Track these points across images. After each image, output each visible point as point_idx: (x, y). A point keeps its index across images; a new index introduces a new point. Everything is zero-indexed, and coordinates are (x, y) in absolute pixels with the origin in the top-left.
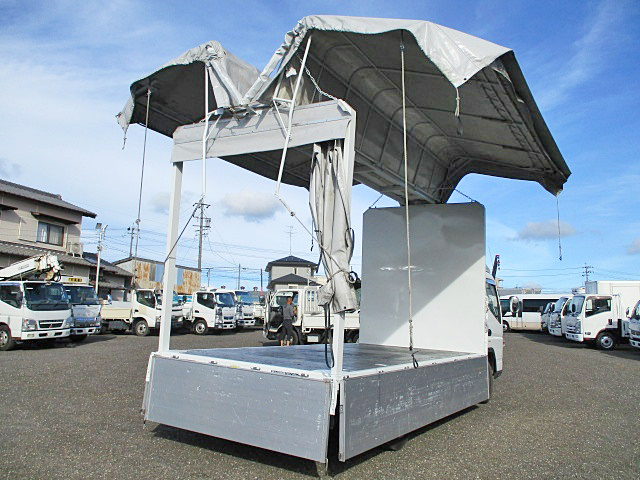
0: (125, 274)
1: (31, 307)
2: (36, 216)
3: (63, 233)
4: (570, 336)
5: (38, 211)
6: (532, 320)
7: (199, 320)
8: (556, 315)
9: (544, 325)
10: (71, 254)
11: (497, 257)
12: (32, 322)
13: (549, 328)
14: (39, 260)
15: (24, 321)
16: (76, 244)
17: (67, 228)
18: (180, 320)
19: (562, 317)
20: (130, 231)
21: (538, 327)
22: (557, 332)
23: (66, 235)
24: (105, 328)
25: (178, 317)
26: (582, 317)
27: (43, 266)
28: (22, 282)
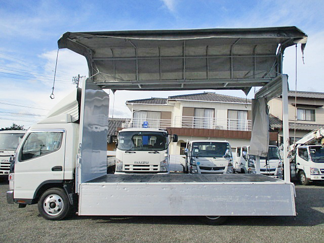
1: (314, 161)
2: (294, 106)
5: (296, 102)
12: (316, 170)
14: (316, 133)
15: (311, 169)
27: (318, 136)
28: (308, 146)
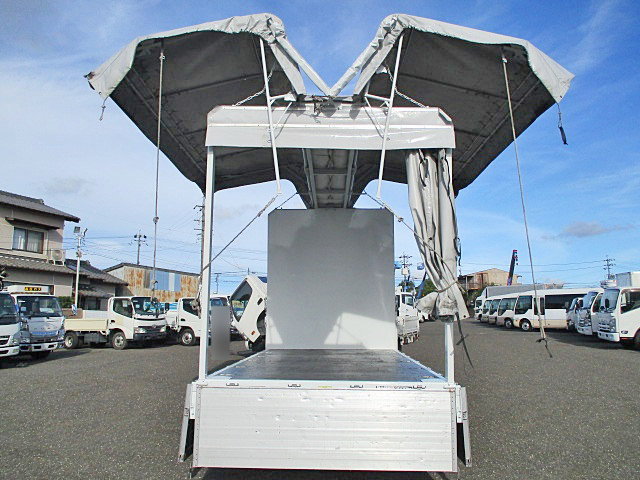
0: (115, 281)
2: (10, 222)
3: (43, 239)
4: (603, 336)
5: (12, 216)
6: (557, 317)
7: (185, 329)
8: (585, 311)
9: (571, 323)
10: (51, 262)
11: (515, 252)
13: (577, 326)
16: (58, 251)
17: (47, 234)
18: (163, 330)
19: (592, 314)
20: (137, 239)
21: (564, 325)
22: (587, 331)
23: (46, 241)
24: (81, 341)
25: (161, 327)
26: (616, 313)
